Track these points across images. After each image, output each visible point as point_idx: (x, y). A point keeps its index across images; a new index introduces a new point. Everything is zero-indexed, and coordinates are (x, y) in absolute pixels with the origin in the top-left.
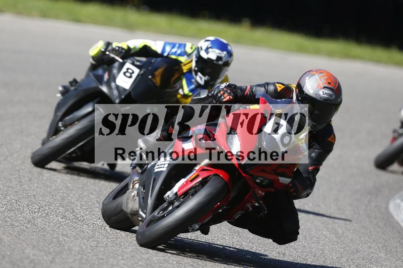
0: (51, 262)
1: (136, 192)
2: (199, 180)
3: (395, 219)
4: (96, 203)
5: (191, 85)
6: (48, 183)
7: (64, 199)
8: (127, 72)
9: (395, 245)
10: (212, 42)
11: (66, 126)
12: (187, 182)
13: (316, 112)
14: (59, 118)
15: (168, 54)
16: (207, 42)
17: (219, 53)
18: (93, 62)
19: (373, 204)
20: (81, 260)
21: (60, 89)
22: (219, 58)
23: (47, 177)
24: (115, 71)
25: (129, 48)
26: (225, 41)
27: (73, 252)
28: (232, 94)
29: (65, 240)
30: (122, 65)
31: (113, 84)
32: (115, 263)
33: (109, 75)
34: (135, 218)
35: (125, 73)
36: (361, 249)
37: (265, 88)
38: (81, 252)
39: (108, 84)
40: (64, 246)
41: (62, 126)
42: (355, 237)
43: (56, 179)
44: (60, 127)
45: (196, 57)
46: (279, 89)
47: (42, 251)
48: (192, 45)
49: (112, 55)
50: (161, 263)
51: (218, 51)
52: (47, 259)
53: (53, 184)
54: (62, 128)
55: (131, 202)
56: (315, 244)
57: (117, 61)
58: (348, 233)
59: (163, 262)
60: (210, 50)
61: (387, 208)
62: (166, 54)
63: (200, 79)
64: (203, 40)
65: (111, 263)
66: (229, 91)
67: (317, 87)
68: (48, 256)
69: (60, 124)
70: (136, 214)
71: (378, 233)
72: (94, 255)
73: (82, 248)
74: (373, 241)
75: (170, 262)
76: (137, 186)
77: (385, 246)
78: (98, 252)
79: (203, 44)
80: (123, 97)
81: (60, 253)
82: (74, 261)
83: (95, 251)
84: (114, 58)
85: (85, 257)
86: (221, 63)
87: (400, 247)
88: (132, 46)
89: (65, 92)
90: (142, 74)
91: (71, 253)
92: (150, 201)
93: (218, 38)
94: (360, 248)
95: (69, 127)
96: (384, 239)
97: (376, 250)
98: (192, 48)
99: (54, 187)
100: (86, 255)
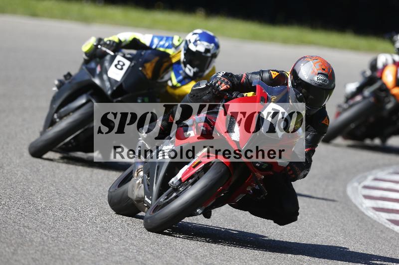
0: (13, 254)
1: (140, 180)
2: (201, 166)
3: (352, 202)
4: (56, 194)
5: (179, 76)
6: (9, 176)
7: (24, 191)
8: (119, 64)
9: (354, 228)
10: (200, 35)
11: (61, 118)
12: (190, 169)
13: (311, 97)
14: (55, 110)
15: (156, 47)
16: (195, 35)
17: (207, 46)
18: (86, 58)
19: (331, 188)
20: (42, 251)
21: (56, 82)
22: (207, 51)
23: (7, 170)
24: (107, 64)
25: (120, 41)
26: (212, 34)
27: (34, 244)
28: (229, 83)
29: (26, 232)
30: (113, 58)
31: (105, 77)
32: (76, 253)
33: (101, 68)
34: (140, 204)
35: (116, 66)
36: (320, 233)
37: (260, 75)
38: (42, 243)
39: (100, 76)
40: (25, 237)
41: (58, 118)
42: (313, 221)
43: (16, 172)
44: (55, 119)
45: (185, 50)
46: (274, 76)
47: (3, 243)
48: (180, 37)
49: (104, 49)
50: (122, 252)
51: (206, 44)
52: (9, 251)
53: (13, 177)
54: (58, 120)
55: (136, 189)
56: (273, 229)
57: (108, 54)
58: (307, 218)
59: (123, 250)
60: (198, 42)
61: (345, 192)
62: (154, 47)
63: (189, 70)
64: (191, 34)
65: (72, 253)
66: (226, 80)
67: (312, 73)
68: (10, 247)
69: (56, 116)
70: (141, 200)
71: (336, 217)
72: (55, 246)
73: (43, 239)
74: (332, 225)
75: (131, 250)
76: (141, 173)
77: (343, 229)
78: (59, 243)
79: (191, 37)
80: (115, 88)
81: (21, 244)
82: (36, 253)
83: (56, 241)
84: (105, 52)
85: (46, 248)
86: (209, 55)
87: (358, 230)
88: (122, 39)
89: (61, 85)
90: (133, 66)
91: (32, 245)
92: (155, 188)
93: (205, 31)
94: (318, 232)
95: (65, 118)
96: (342, 223)
97: (334, 233)
98: (179, 41)
99: (14, 180)
100: (47, 246)
